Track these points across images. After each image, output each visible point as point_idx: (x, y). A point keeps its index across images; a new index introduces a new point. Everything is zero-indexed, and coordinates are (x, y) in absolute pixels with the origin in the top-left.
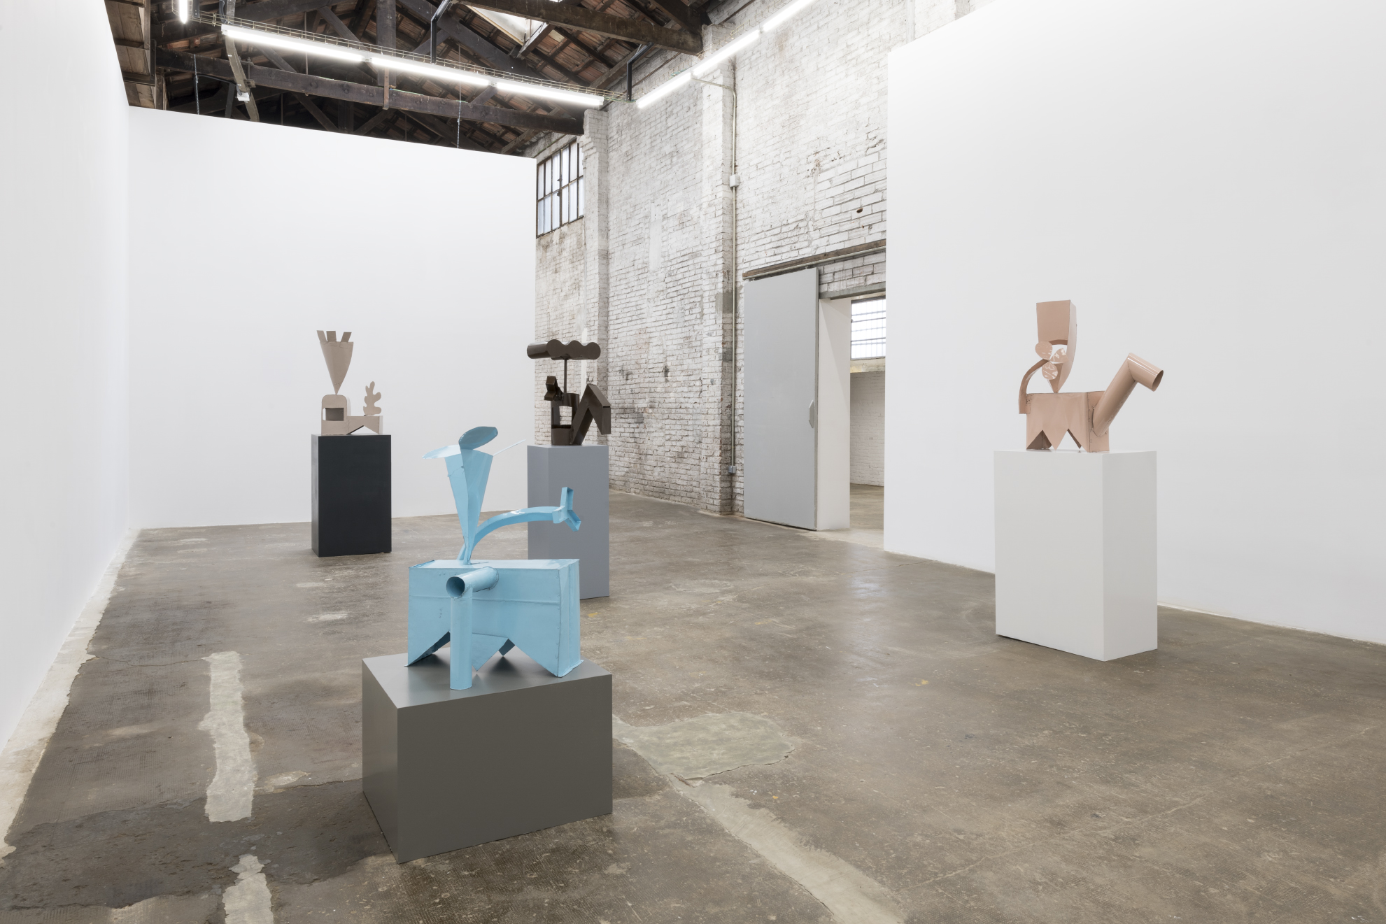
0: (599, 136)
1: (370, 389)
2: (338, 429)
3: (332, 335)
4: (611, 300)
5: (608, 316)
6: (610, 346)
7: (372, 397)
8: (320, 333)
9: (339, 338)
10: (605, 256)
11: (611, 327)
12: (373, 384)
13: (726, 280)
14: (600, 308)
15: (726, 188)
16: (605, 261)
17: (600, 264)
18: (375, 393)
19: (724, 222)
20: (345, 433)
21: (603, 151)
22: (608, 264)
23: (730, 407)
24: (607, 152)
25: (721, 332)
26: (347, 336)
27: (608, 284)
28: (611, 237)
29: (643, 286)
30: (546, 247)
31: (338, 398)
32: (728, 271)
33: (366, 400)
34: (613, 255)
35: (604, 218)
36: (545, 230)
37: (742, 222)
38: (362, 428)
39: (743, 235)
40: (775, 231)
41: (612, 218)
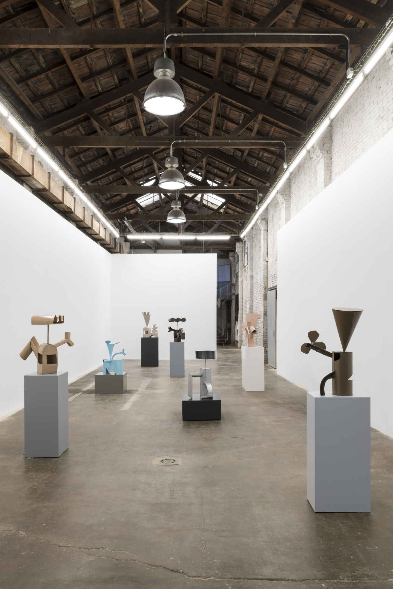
0: (250, 237)
3: (145, 313)
4: (254, 292)
5: (253, 297)
6: (253, 307)
7: (155, 328)
8: (143, 313)
9: (147, 314)
10: (252, 277)
11: (254, 301)
12: (155, 325)
13: (265, 290)
14: (250, 295)
15: (265, 261)
17: (250, 280)
18: (156, 327)
19: (264, 272)
20: (148, 337)
21: (251, 242)
22: (253, 280)
23: (266, 330)
24: (253, 242)
25: (263, 307)
26: (148, 313)
27: (253, 286)
28: (254, 271)
29: (257, 289)
30: (245, 271)
31: (147, 328)
32: (266, 288)
33: (153, 329)
34: (254, 277)
35: (252, 264)
36: (245, 265)
37: (269, 272)
38: (152, 336)
39: (269, 276)
40: (272, 277)
41: (254, 265)
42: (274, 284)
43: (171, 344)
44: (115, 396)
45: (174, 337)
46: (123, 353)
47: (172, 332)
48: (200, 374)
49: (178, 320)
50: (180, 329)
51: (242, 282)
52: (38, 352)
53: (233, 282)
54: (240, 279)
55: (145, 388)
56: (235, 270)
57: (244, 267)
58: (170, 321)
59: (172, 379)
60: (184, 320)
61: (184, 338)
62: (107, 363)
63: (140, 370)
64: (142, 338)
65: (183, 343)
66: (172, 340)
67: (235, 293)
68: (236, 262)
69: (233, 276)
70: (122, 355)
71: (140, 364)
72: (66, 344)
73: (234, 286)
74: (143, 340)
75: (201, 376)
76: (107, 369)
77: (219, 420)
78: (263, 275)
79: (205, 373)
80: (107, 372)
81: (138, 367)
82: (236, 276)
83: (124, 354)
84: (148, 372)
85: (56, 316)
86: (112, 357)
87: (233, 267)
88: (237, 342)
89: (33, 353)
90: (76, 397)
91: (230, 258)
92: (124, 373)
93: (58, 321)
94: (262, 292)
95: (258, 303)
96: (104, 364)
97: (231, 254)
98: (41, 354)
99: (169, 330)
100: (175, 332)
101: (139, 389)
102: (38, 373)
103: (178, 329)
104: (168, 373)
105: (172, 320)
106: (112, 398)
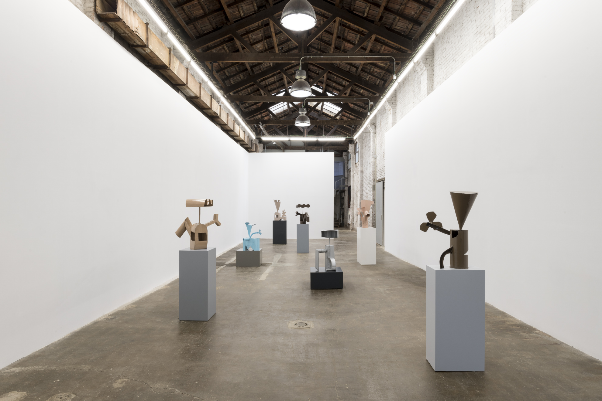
0: (361, 139)
1: (283, 211)
2: (278, 219)
3: (276, 200)
4: (364, 184)
5: (363, 188)
6: (364, 195)
7: (284, 213)
8: (274, 200)
9: (277, 201)
10: (362, 172)
11: (364, 191)
12: (284, 210)
13: (373, 182)
14: (361, 186)
15: (374, 158)
16: (362, 173)
18: (285, 212)
19: (373, 167)
20: (278, 220)
21: (362, 143)
23: (375, 214)
24: (363, 143)
25: (372, 195)
26: (279, 201)
27: (363, 179)
28: (364, 166)
29: (367, 181)
30: (356, 167)
31: (278, 213)
32: (374, 180)
33: (282, 213)
34: (364, 172)
35: (362, 161)
36: (356, 162)
37: (377, 167)
38: (282, 219)
39: (377, 170)
40: (380, 171)
41: (364, 162)
42: (381, 177)
43: (298, 225)
44: (253, 269)
45: (301, 220)
46: (259, 233)
47: (299, 216)
48: (325, 250)
49: (304, 206)
50: (305, 214)
51: (353, 176)
52: (191, 230)
53: (346, 176)
54: (352, 174)
55: (277, 262)
56: (348, 167)
57: (356, 164)
58: (297, 207)
59: (299, 254)
60: (308, 206)
61: (308, 221)
62: (246, 241)
63: (272, 247)
64: (273, 221)
65: (308, 225)
66: (299, 222)
67: (347, 185)
68: (348, 160)
69: (346, 171)
70: (259, 234)
71: (272, 242)
72: (215, 224)
73: (347, 180)
74: (275, 222)
75: (326, 252)
76: (246, 246)
77: (341, 289)
78: (372, 169)
79: (330, 249)
80: (246, 249)
81: (270, 244)
82: (348, 171)
83: (261, 234)
84: (279, 249)
85: (206, 200)
86: (250, 235)
87: (346, 164)
88: (350, 225)
89: (186, 232)
90: (221, 269)
91: (344, 157)
92: (260, 249)
93: (208, 204)
94: (371, 184)
95: (368, 193)
96: (244, 243)
97: (344, 154)
98: (194, 232)
99: (296, 214)
100: (301, 216)
101: (272, 263)
102: (191, 249)
103: (304, 214)
104: (296, 250)
105: (299, 206)
106: (250, 270)
